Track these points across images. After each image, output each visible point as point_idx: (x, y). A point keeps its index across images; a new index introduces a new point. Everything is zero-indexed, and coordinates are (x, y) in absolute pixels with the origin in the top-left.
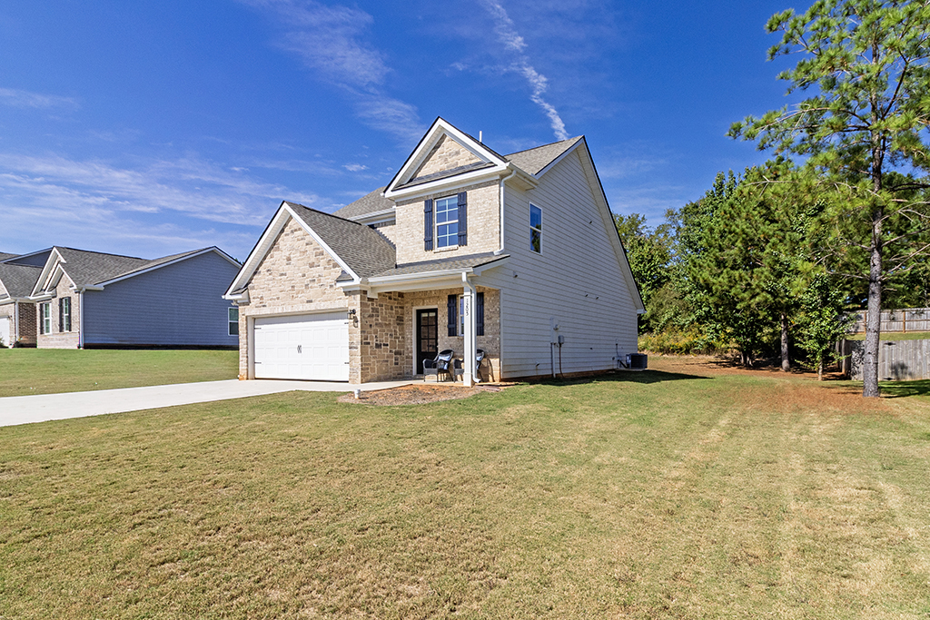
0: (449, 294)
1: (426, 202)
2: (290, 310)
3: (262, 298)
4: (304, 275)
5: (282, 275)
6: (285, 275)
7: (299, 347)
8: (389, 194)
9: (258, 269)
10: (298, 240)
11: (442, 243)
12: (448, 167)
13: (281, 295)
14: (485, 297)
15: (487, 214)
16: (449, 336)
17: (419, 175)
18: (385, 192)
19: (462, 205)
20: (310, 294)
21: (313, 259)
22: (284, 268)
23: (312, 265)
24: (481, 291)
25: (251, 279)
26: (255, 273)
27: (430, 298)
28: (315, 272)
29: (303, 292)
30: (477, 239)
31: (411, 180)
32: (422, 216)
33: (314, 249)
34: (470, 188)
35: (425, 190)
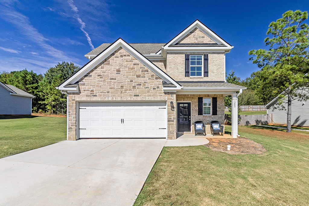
0: (198, 96)
1: (186, 55)
3: (92, 91)
4: (132, 81)
5: (112, 79)
6: (115, 79)
8: (166, 48)
9: (89, 73)
10: (127, 61)
11: (193, 74)
12: (197, 42)
13: (110, 90)
14: (217, 99)
15: (218, 65)
16: (199, 115)
17: (182, 42)
18: (164, 46)
19: (206, 59)
20: (137, 91)
22: (114, 75)
23: (138, 76)
24: (215, 97)
25: (82, 79)
26: (86, 76)
27: (187, 98)
28: (141, 80)
29: (130, 90)
30: (214, 75)
31: (177, 44)
32: (183, 61)
33: (140, 68)
34: (210, 53)
35: (186, 50)
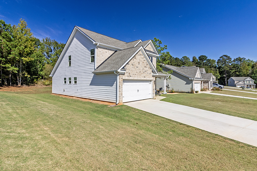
2: (139, 79)
3: (129, 73)
5: (137, 67)
7: (138, 90)
9: (128, 62)
10: (142, 58)
12: (149, 50)
19: (152, 59)
21: (145, 65)
22: (137, 65)
23: (145, 67)
26: (127, 64)
28: (146, 69)
33: (146, 63)
